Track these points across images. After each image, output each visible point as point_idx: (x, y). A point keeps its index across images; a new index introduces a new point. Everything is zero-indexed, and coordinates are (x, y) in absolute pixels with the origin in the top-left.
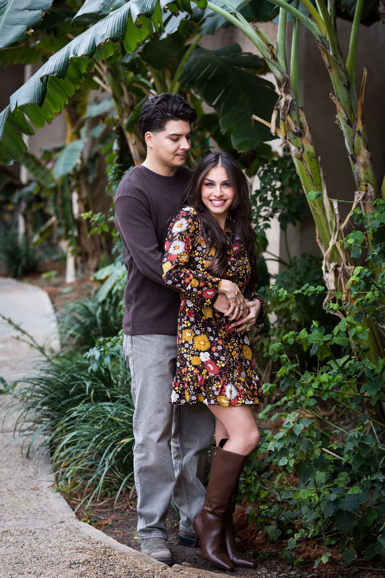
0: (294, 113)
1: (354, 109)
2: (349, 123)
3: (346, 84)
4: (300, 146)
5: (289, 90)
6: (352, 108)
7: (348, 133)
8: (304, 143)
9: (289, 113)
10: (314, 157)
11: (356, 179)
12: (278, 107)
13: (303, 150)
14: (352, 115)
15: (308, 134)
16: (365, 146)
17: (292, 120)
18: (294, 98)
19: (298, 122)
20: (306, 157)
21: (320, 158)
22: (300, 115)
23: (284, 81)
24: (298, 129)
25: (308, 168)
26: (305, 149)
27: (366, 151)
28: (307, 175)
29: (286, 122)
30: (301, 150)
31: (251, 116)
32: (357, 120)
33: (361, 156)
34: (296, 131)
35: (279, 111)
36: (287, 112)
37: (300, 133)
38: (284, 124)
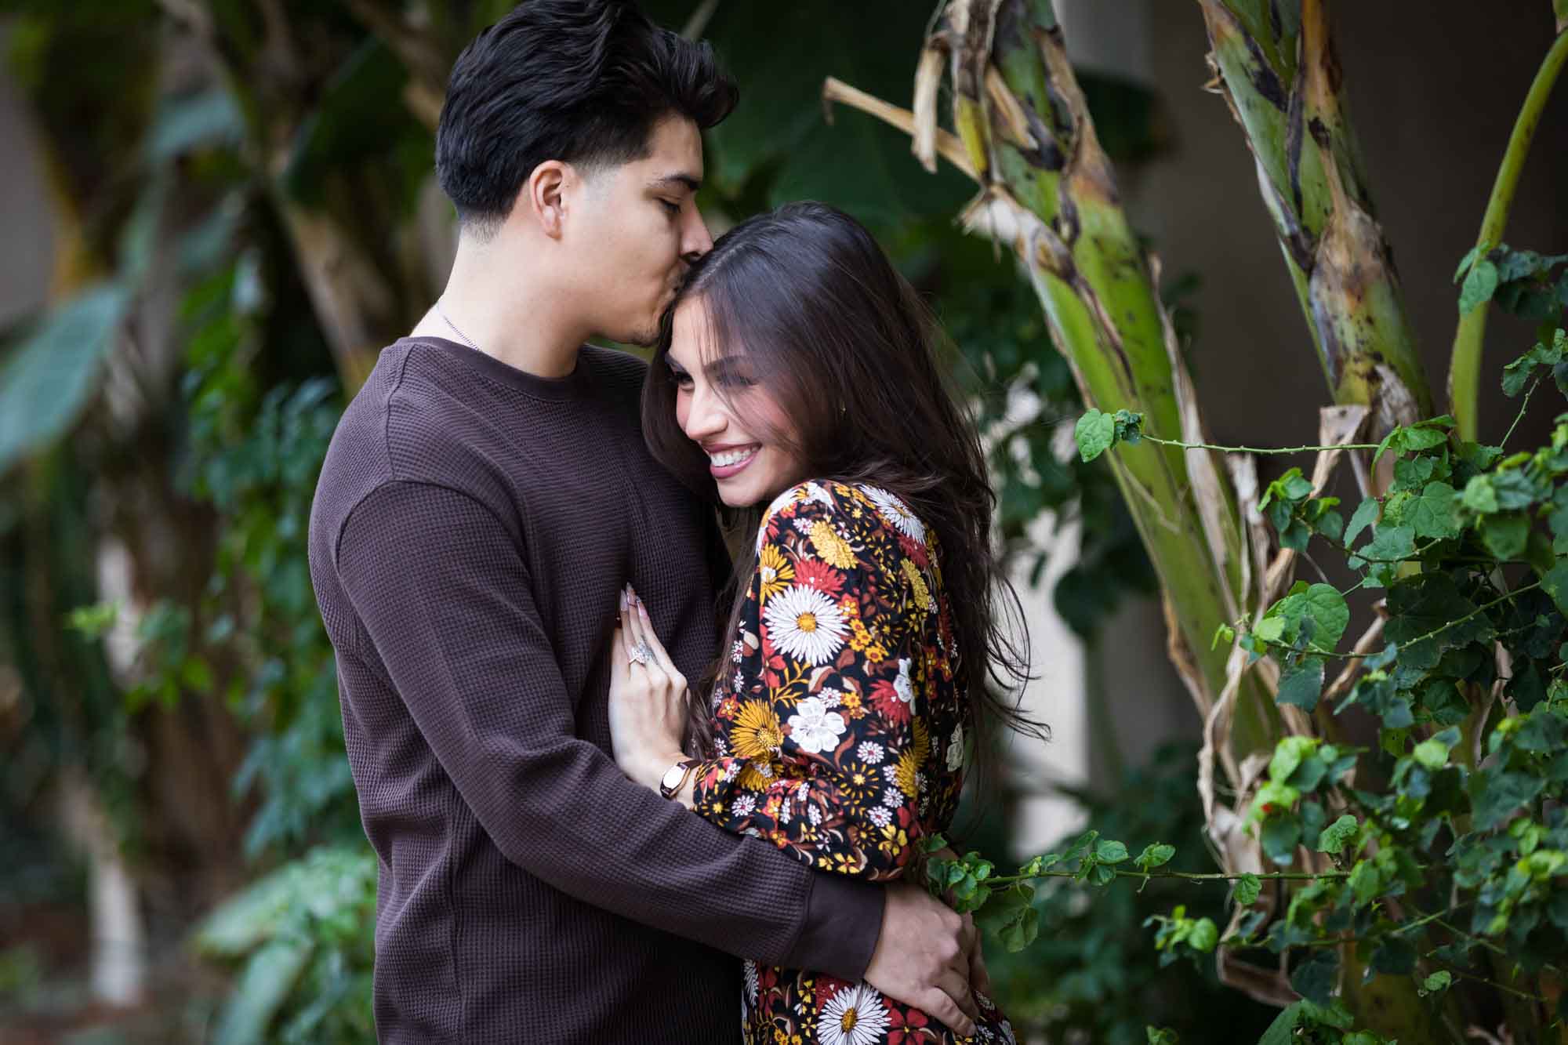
0: (1014, 58)
1: (1285, 19)
2: (1269, 86)
4: (1059, 211)
6: (1276, 15)
7: (1269, 134)
8: (1074, 195)
9: (995, 60)
10: (1125, 263)
11: (1324, 349)
12: (942, 34)
13: (1076, 230)
14: (1281, 47)
15: (1092, 155)
16: (1353, 188)
17: (1013, 92)
19: (1041, 106)
20: (1089, 265)
21: (1157, 266)
22: (1050, 63)
24: (1045, 131)
26: (1084, 225)
27: (1356, 214)
28: (1100, 345)
29: (984, 105)
30: (1066, 230)
31: (820, 84)
32: (1303, 69)
33: (1335, 240)
34: (1033, 144)
35: (945, 51)
36: (982, 55)
37: (1056, 151)
38: (976, 112)
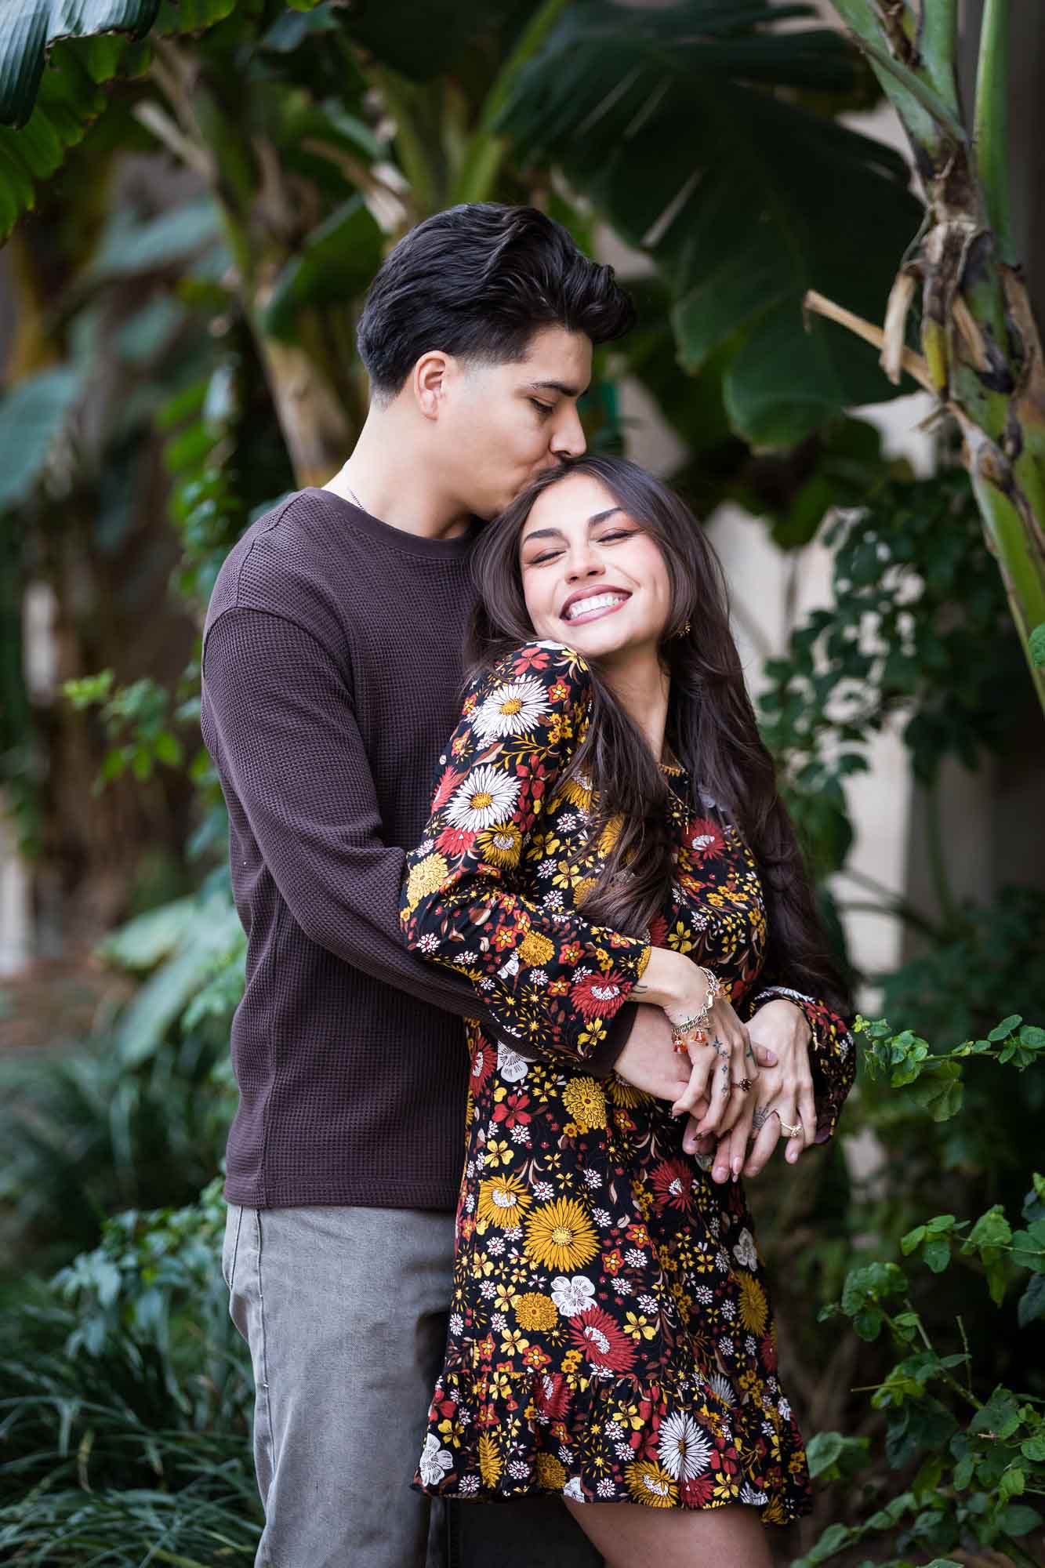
0: (980, 290)
4: (1005, 429)
5: (966, 192)
8: (1021, 417)
9: (962, 289)
12: (917, 262)
13: (1019, 448)
15: (1038, 382)
17: (976, 320)
18: (986, 227)
19: (998, 331)
20: (1027, 480)
22: (1010, 298)
23: (945, 153)
24: (1001, 357)
25: (1035, 524)
26: (1027, 443)
28: (1029, 552)
29: (949, 328)
30: (1010, 447)
31: (802, 296)
34: (989, 367)
35: (918, 277)
36: (952, 284)
37: (1007, 376)
38: (941, 335)
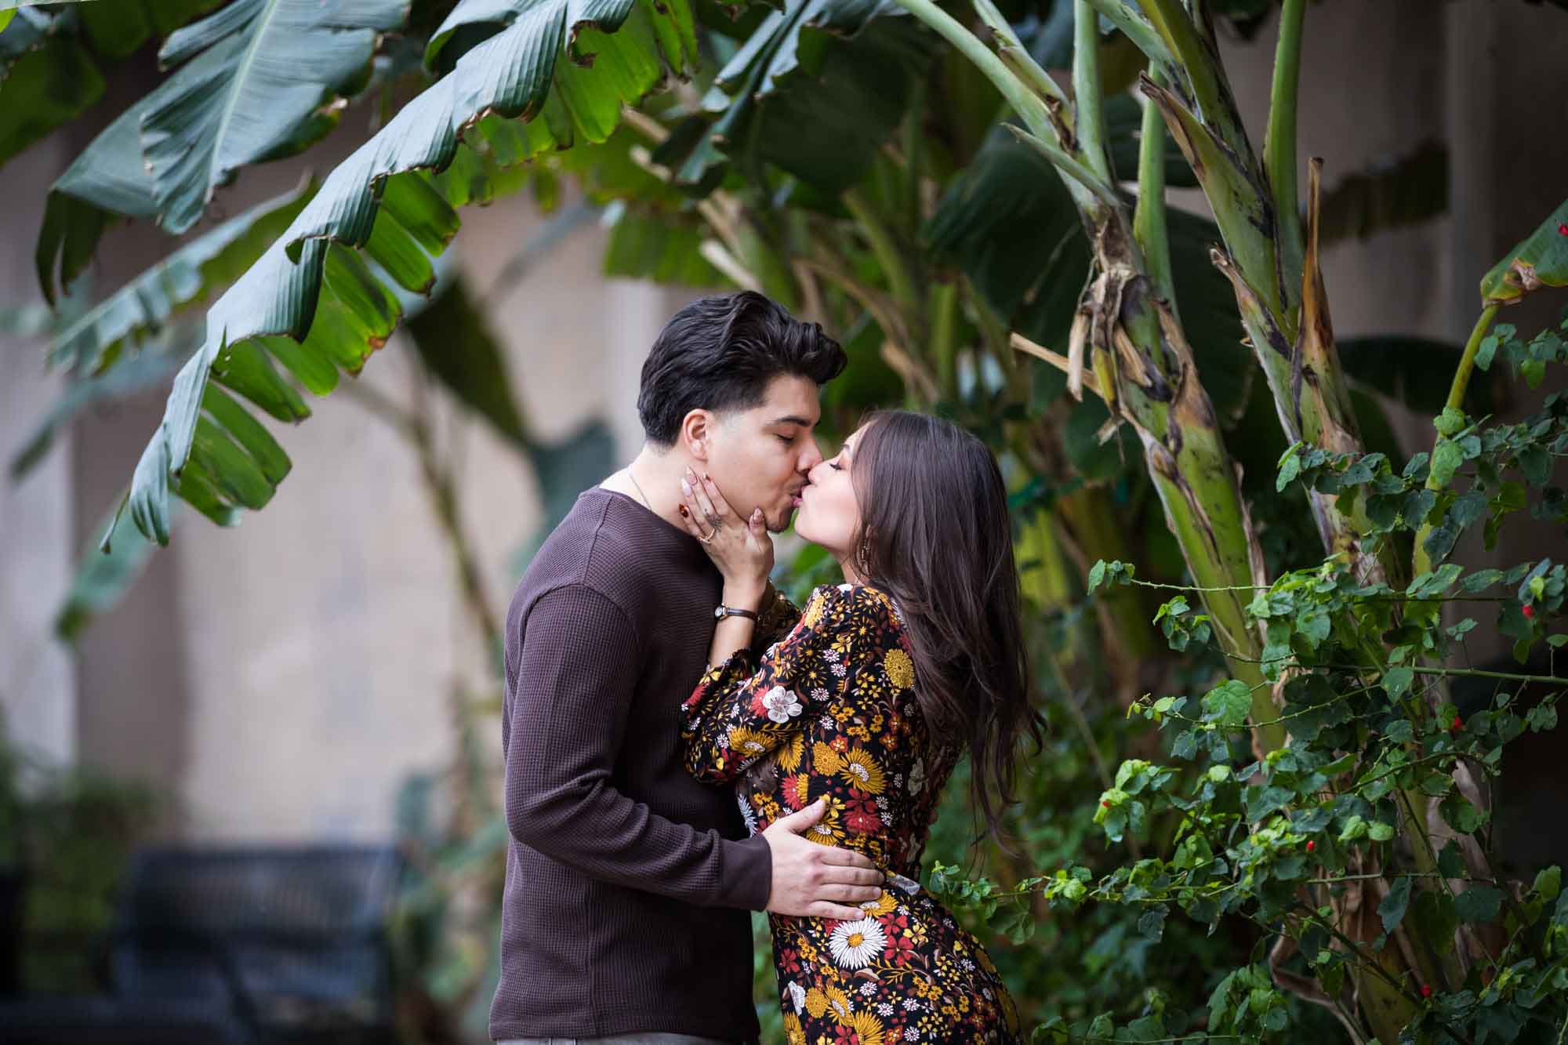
0: (1136, 321)
1: (1290, 294)
2: (1277, 342)
3: (1256, 215)
4: (1167, 430)
5: (1121, 246)
6: (1283, 293)
7: (1280, 376)
8: (1179, 420)
9: (1122, 321)
10: (1215, 469)
11: (1322, 529)
12: (1088, 303)
13: (1179, 444)
14: (1287, 316)
15: (1193, 391)
16: (1337, 414)
17: (1134, 345)
18: (1140, 272)
19: (1156, 354)
20: (1189, 470)
21: (1241, 472)
22: (1164, 327)
23: (1102, 215)
24: (1159, 374)
25: (1199, 505)
26: (1185, 441)
27: (1340, 433)
28: (1195, 526)
29: (1113, 353)
30: (1172, 444)
31: (1008, 337)
32: (1303, 331)
34: (1149, 383)
35: (1089, 316)
36: (1112, 319)
37: (1165, 388)
38: (1107, 359)
